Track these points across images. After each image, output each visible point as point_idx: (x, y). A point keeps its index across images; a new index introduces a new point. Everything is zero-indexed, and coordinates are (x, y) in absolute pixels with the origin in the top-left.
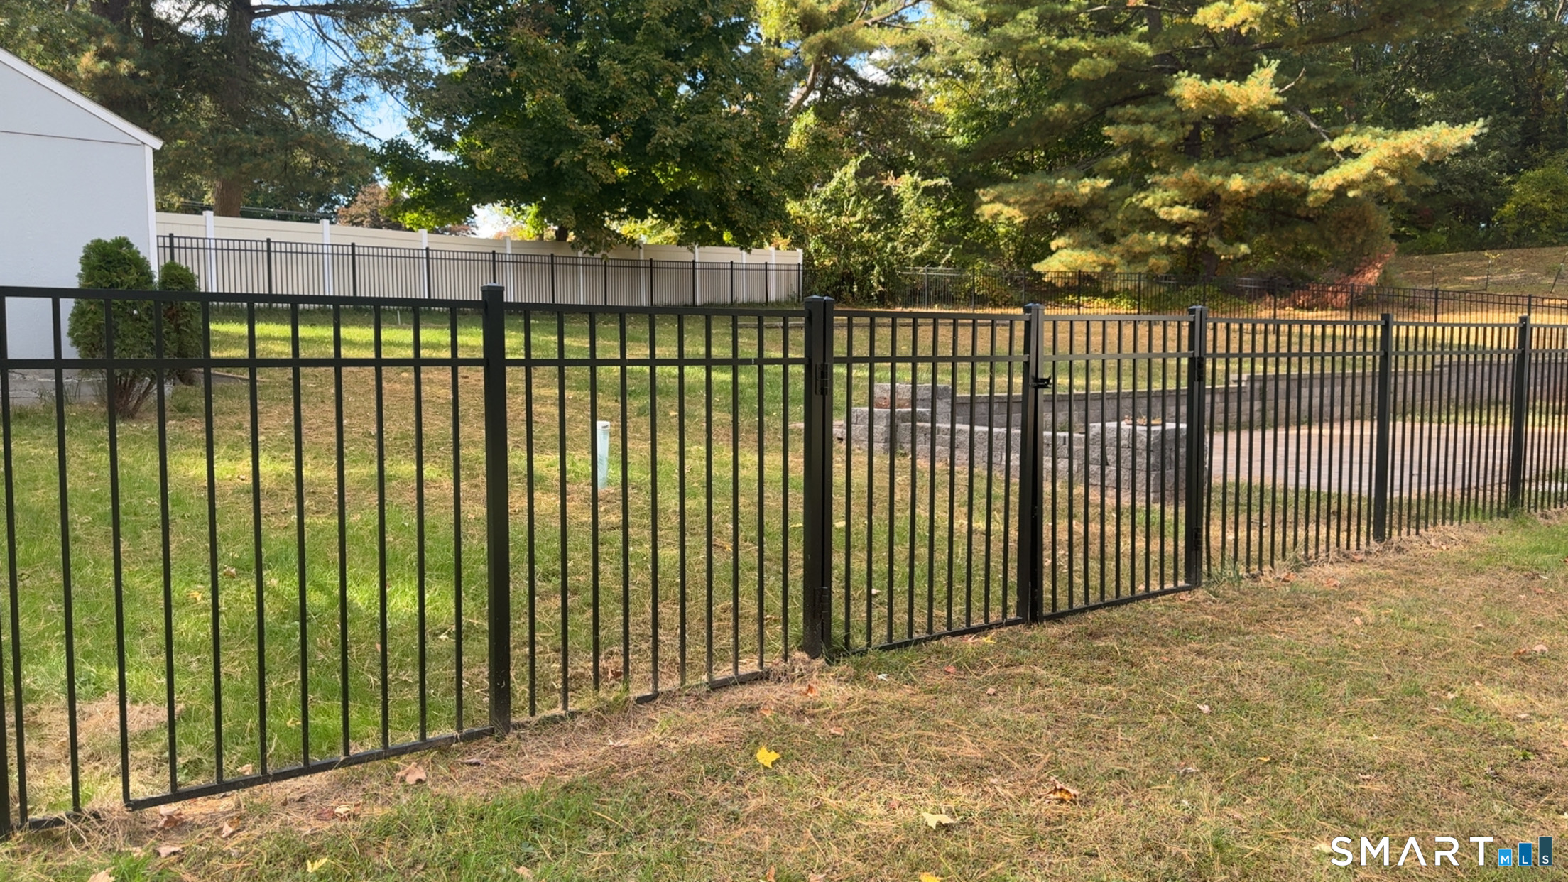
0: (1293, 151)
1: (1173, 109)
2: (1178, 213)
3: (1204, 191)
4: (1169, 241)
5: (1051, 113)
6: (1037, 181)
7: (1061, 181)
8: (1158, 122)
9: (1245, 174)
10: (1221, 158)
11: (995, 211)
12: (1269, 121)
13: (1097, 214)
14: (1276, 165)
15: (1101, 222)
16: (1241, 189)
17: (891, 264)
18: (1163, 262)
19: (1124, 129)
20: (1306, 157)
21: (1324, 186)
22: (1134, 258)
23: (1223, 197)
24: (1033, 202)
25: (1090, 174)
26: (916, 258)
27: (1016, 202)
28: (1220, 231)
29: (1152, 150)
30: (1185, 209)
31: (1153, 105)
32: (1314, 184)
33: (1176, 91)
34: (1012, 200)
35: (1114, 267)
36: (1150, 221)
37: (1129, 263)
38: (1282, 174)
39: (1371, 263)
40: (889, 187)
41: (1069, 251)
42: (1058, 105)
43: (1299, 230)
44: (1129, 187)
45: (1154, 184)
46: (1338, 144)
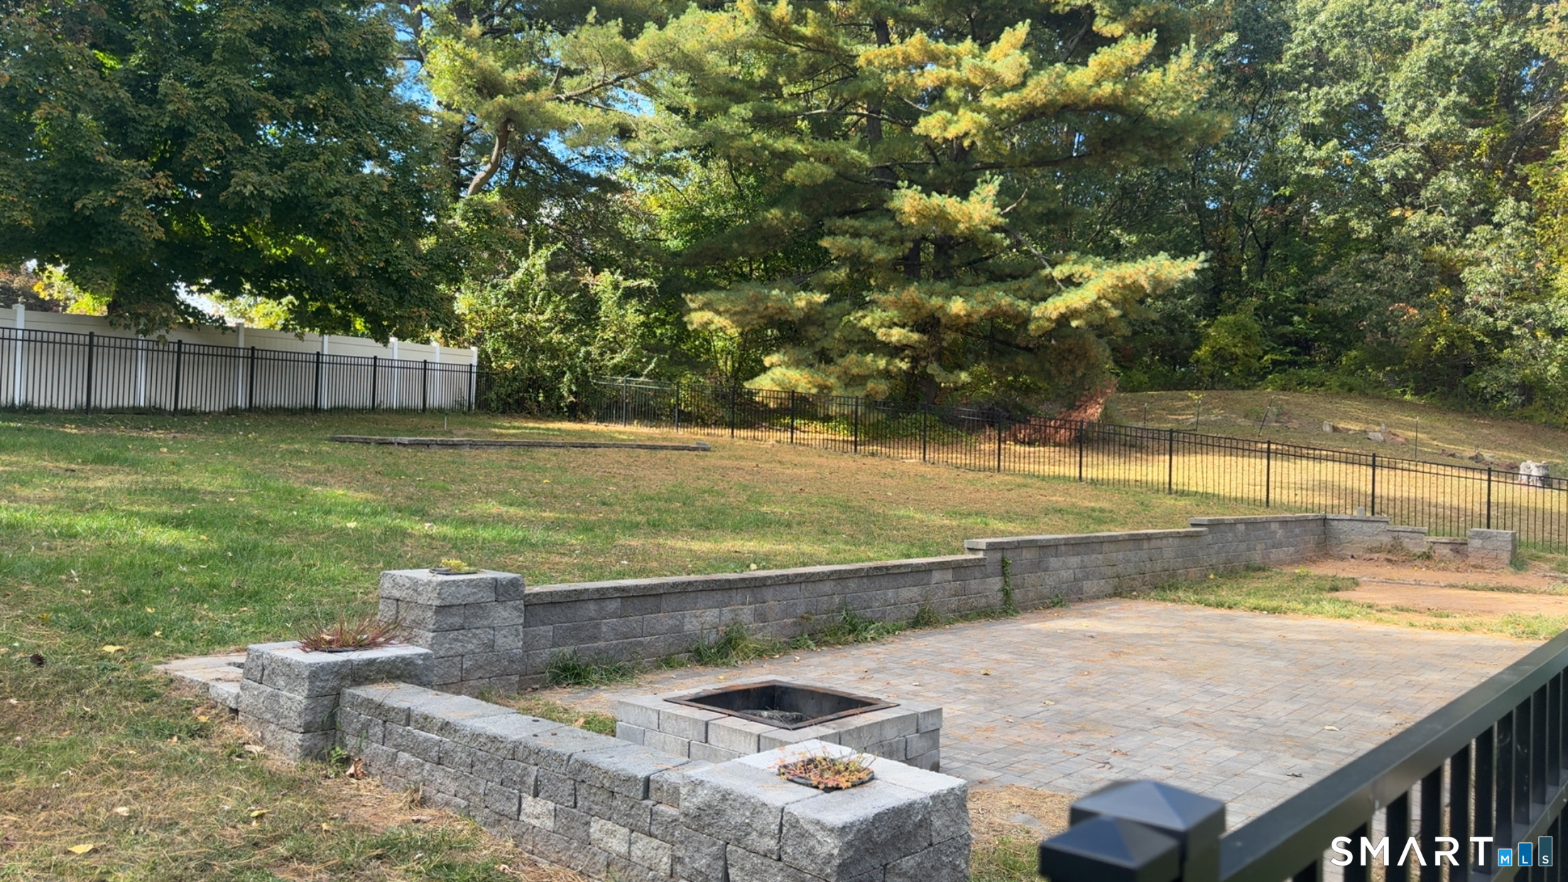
0: (1014, 278)
1: (892, 224)
2: (897, 335)
3: (924, 311)
4: (888, 364)
5: (765, 219)
6: (749, 290)
7: (775, 292)
8: (876, 236)
9: (967, 298)
10: (942, 279)
11: (705, 319)
12: (990, 244)
13: (813, 331)
14: (997, 289)
15: (817, 340)
16: (962, 313)
17: (585, 373)
18: (881, 388)
19: (842, 241)
20: (1027, 284)
21: (1047, 314)
22: (853, 381)
23: (943, 321)
24: (745, 312)
25: (806, 288)
26: (615, 366)
27: (726, 311)
28: (939, 357)
29: (870, 265)
30: (903, 331)
31: (871, 219)
32: (1036, 311)
33: (895, 204)
34: (721, 309)
35: (830, 389)
36: (868, 343)
37: (847, 385)
38: (1003, 299)
39: (1092, 399)
40: (586, 285)
41: (783, 370)
42: (773, 211)
43: (1020, 359)
44: (847, 304)
45: (872, 302)
46: (1059, 272)
